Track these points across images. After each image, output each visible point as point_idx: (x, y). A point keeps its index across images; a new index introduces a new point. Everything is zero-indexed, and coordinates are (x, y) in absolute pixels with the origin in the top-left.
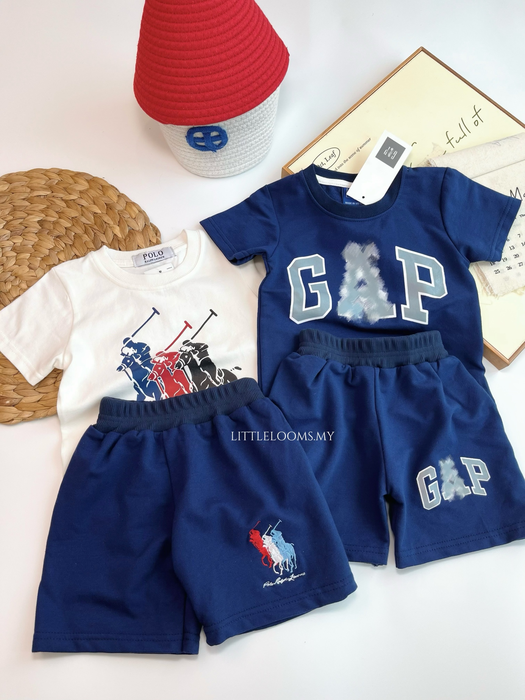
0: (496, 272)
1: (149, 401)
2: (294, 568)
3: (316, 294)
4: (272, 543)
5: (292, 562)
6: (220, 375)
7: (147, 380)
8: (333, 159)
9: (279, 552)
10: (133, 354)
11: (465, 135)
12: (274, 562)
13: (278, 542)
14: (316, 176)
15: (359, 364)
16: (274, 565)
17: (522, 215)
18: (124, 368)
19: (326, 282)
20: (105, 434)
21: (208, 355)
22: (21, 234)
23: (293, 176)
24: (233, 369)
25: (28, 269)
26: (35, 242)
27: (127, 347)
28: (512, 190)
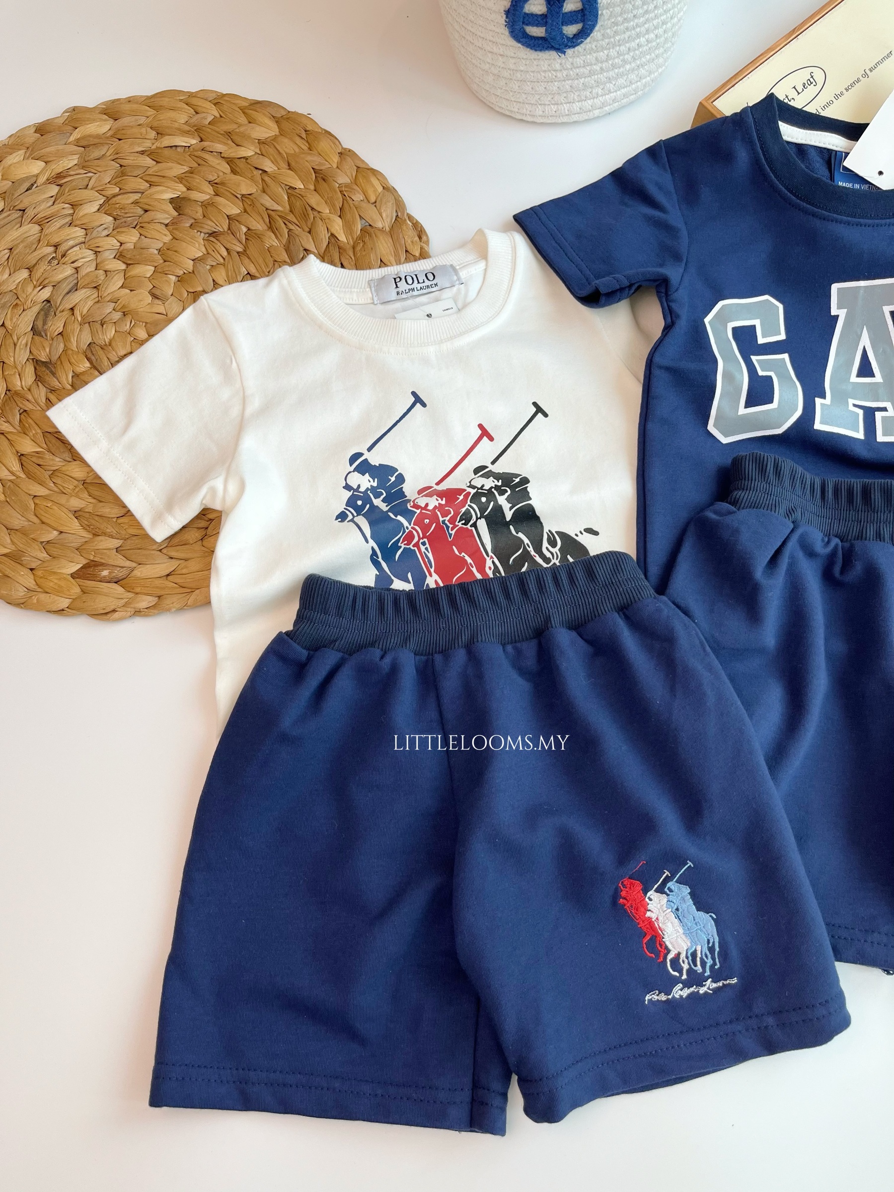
1: (401, 589)
2: (712, 967)
3: (770, 378)
4: (665, 909)
5: (708, 953)
6: (553, 543)
7: (399, 545)
8: (812, 91)
9: (680, 931)
10: (370, 488)
12: (669, 951)
13: (679, 907)
14: (777, 122)
15: (861, 537)
16: (670, 956)
18: (350, 517)
19: (786, 356)
20: (312, 653)
21: (530, 499)
22: (136, 226)
24: (581, 533)
25: (149, 299)
26: (165, 243)
27: (356, 473)
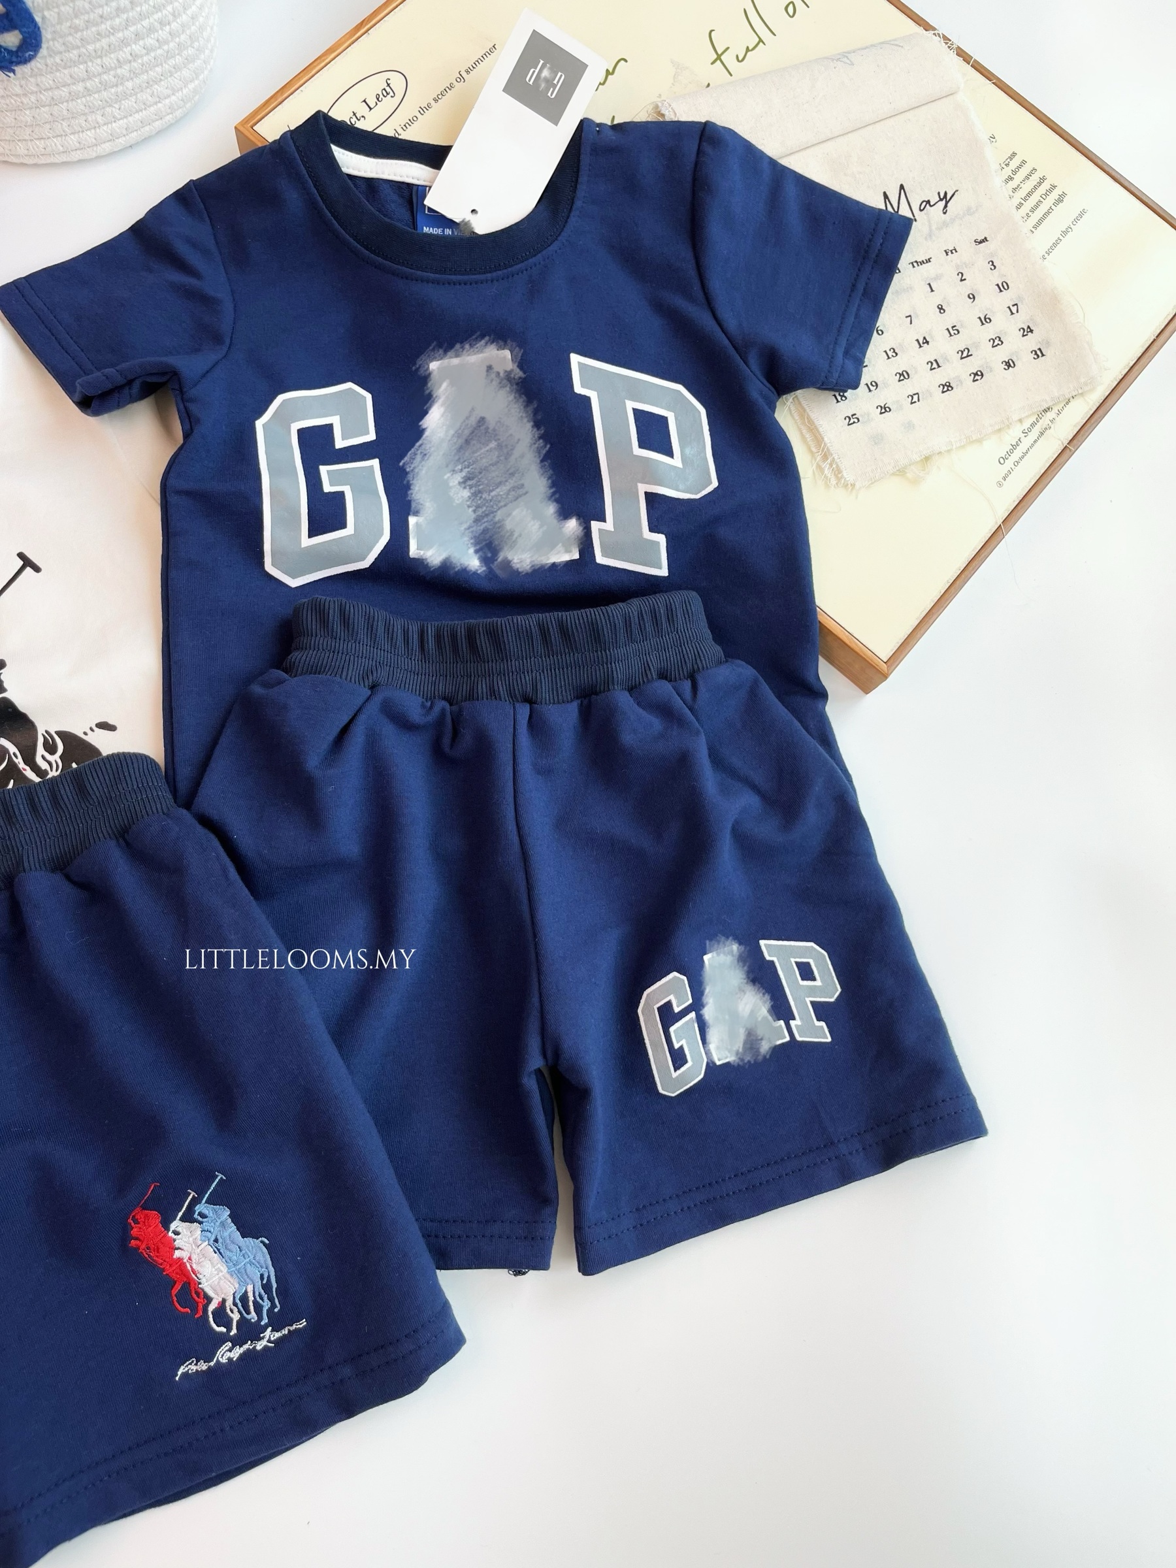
0: (850, 419)
3: (341, 495)
6: (50, 748)
8: (388, 104)
9: (222, 1268)
11: (761, 41)
12: (209, 1300)
14: (330, 146)
15: (471, 696)
16: (212, 1307)
17: (916, 262)
19: (375, 463)
21: (6, 690)
23: (263, 151)
24: (92, 729)
28: (888, 193)
